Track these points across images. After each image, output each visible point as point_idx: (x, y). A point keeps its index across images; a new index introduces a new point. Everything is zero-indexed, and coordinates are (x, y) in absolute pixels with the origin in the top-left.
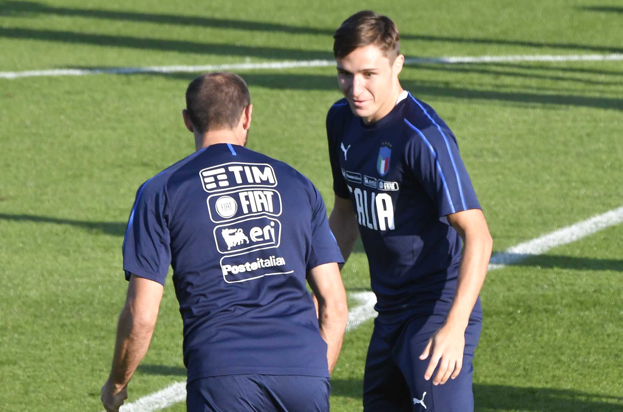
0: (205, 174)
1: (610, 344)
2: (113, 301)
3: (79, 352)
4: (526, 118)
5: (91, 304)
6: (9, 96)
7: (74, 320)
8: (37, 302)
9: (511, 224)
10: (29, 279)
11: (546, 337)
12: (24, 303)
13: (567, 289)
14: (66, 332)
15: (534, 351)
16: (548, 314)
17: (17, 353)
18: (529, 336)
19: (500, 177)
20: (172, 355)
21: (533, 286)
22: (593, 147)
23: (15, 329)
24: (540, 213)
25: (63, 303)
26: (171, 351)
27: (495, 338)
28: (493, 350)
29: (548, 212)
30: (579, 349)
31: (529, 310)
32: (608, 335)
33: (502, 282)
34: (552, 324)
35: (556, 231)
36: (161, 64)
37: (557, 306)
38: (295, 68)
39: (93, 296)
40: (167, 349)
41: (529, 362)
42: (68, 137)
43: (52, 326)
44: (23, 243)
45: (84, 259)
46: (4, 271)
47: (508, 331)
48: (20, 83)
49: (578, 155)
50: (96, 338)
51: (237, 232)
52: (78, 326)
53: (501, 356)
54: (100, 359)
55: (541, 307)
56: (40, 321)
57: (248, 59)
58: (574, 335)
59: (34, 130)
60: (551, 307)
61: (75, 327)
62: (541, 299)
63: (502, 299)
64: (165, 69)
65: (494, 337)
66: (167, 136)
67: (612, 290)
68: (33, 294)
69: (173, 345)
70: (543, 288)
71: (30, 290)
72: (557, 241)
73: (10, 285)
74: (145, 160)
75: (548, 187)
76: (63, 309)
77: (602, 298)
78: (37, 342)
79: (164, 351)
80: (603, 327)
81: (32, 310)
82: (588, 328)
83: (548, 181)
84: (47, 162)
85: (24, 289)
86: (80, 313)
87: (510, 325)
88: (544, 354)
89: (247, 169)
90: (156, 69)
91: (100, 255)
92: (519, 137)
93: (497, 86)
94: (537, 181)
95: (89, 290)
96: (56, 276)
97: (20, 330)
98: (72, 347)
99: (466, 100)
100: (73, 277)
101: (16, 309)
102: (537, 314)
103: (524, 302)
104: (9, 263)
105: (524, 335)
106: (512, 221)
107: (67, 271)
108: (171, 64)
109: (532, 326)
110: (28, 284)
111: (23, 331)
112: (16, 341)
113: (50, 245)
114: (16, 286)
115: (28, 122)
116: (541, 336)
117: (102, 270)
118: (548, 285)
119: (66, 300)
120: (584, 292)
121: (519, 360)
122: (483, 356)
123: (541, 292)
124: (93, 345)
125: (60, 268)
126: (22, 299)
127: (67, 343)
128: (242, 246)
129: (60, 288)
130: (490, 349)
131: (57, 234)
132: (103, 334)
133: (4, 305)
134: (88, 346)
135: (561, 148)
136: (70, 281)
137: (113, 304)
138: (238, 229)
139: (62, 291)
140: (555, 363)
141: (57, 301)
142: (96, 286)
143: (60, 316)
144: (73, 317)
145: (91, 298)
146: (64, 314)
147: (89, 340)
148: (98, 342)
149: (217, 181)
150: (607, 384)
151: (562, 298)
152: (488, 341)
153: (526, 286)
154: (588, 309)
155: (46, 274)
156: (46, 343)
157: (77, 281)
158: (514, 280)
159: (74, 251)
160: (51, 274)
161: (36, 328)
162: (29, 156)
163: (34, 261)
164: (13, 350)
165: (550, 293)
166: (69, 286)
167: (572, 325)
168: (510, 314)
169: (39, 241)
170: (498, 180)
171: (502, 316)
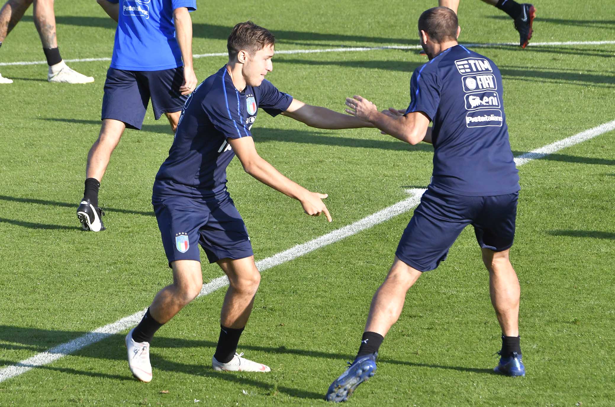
0: (458, 63)
1: (566, 220)
13: (539, 186)
22: (555, 98)
30: (547, 223)
32: (565, 215)
34: (530, 208)
37: (533, 197)
49: (546, 103)
51: (476, 98)
58: (544, 214)
60: (529, 197)
67: (567, 187)
75: (527, 123)
77: (561, 192)
80: (562, 210)
82: (552, 210)
83: (527, 120)
120: (550, 188)
128: (479, 106)
135: (536, 99)
138: (477, 96)
140: (532, 232)
149: (465, 68)
150: (564, 245)
151: (536, 192)
154: (552, 198)
165: (529, 189)
167: (543, 209)
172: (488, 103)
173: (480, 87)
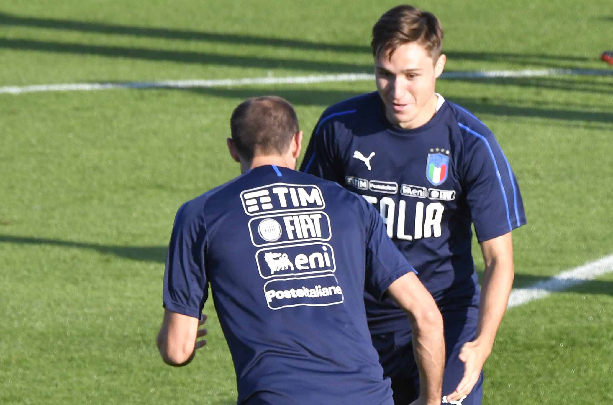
0: (247, 196)
2: (126, 334)
3: (88, 388)
4: (570, 136)
5: (102, 336)
6: (13, 112)
7: (82, 354)
8: (42, 334)
9: (553, 251)
10: (35, 310)
11: (591, 372)
12: (29, 335)
14: (74, 366)
15: (578, 388)
16: (593, 349)
17: (21, 389)
18: (572, 371)
19: (541, 200)
20: (188, 391)
21: (577, 318)
23: (19, 363)
24: (585, 239)
25: (71, 335)
26: (187, 387)
27: (536, 374)
28: (534, 387)
29: (593, 238)
31: (573, 344)
33: (544, 313)
34: (597, 359)
35: (601, 259)
36: (177, 78)
37: (603, 340)
38: (321, 83)
39: (104, 328)
40: (183, 384)
41: (573, 399)
42: (76, 156)
43: (60, 360)
44: (29, 271)
45: (93, 288)
46: (8, 300)
47: (550, 366)
48: (24, 98)
50: (107, 373)
51: (281, 256)
52: (88, 361)
53: (542, 393)
54: (111, 396)
55: (585, 340)
56: (46, 355)
57: (270, 72)
59: (40, 149)
60: (596, 340)
61: (84, 362)
62: (586, 332)
63: (543, 331)
64: (181, 83)
65: (535, 372)
66: (184, 156)
68: (39, 326)
69: (189, 380)
70: (587, 320)
71: (36, 321)
72: (603, 269)
73: (14, 316)
74: (160, 181)
75: (593, 211)
76: (72, 342)
78: (43, 378)
79: (180, 388)
81: (38, 343)
83: (593, 205)
84: (55, 183)
85: (30, 320)
86: (90, 345)
87: (552, 359)
88: (589, 391)
89: (293, 191)
90: (171, 83)
91: (111, 283)
92: (562, 157)
93: (538, 103)
94: (581, 204)
95: (99, 321)
96: (64, 307)
97: (25, 364)
98: (80, 383)
99: (505, 117)
100: (82, 307)
101: (20, 341)
102: (581, 348)
103: (567, 335)
104: (13, 292)
105: (567, 370)
106: (555, 247)
107: (76, 301)
108: (189, 78)
109: (576, 362)
110: (33, 314)
111: (28, 365)
112: (20, 376)
113: (58, 273)
114: (20, 318)
115: (34, 141)
116: (586, 371)
117: (113, 300)
118: (593, 317)
119: (74, 332)
121: (562, 397)
122: (523, 393)
123: (585, 324)
124: (103, 381)
125: (68, 298)
126: (27, 331)
127: (75, 379)
128: (285, 272)
129: (68, 319)
130: (530, 386)
131: (65, 261)
132: (114, 368)
133: (8, 337)
134: (98, 381)
136: (79, 312)
137: (125, 337)
138: (282, 254)
139: (71, 323)
140: (601, 401)
141: (65, 333)
142: (106, 317)
143: (68, 350)
144: (81, 350)
145: (101, 330)
146: (72, 347)
147: (99, 375)
148: (108, 377)
149: (259, 204)
151: (608, 331)
152: (528, 377)
153: (570, 318)
155: (53, 304)
156: (53, 379)
157: (86, 312)
158: (557, 311)
159: (84, 280)
160: (58, 304)
161: (42, 362)
162: (35, 177)
163: (40, 290)
164: (17, 386)
165: (595, 325)
166: (77, 317)
168: (552, 347)
169: (46, 269)
170: (540, 204)
171: (544, 350)
172: (308, 264)
173: (291, 236)
